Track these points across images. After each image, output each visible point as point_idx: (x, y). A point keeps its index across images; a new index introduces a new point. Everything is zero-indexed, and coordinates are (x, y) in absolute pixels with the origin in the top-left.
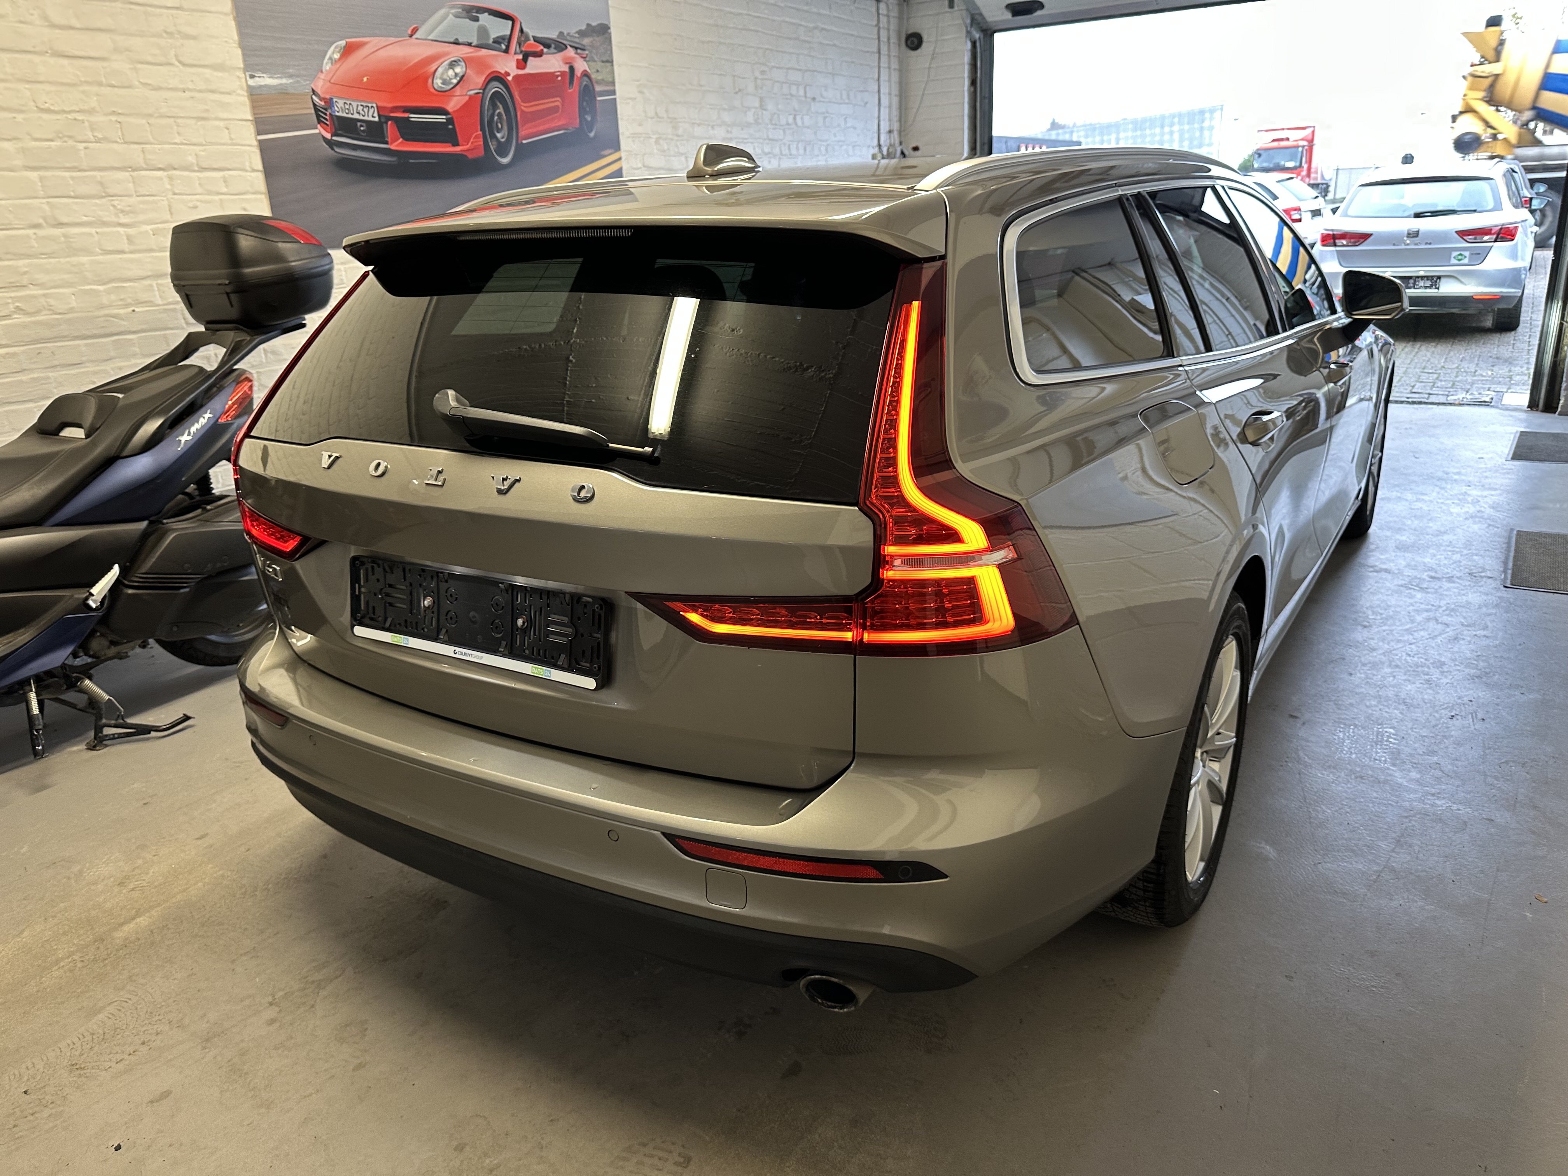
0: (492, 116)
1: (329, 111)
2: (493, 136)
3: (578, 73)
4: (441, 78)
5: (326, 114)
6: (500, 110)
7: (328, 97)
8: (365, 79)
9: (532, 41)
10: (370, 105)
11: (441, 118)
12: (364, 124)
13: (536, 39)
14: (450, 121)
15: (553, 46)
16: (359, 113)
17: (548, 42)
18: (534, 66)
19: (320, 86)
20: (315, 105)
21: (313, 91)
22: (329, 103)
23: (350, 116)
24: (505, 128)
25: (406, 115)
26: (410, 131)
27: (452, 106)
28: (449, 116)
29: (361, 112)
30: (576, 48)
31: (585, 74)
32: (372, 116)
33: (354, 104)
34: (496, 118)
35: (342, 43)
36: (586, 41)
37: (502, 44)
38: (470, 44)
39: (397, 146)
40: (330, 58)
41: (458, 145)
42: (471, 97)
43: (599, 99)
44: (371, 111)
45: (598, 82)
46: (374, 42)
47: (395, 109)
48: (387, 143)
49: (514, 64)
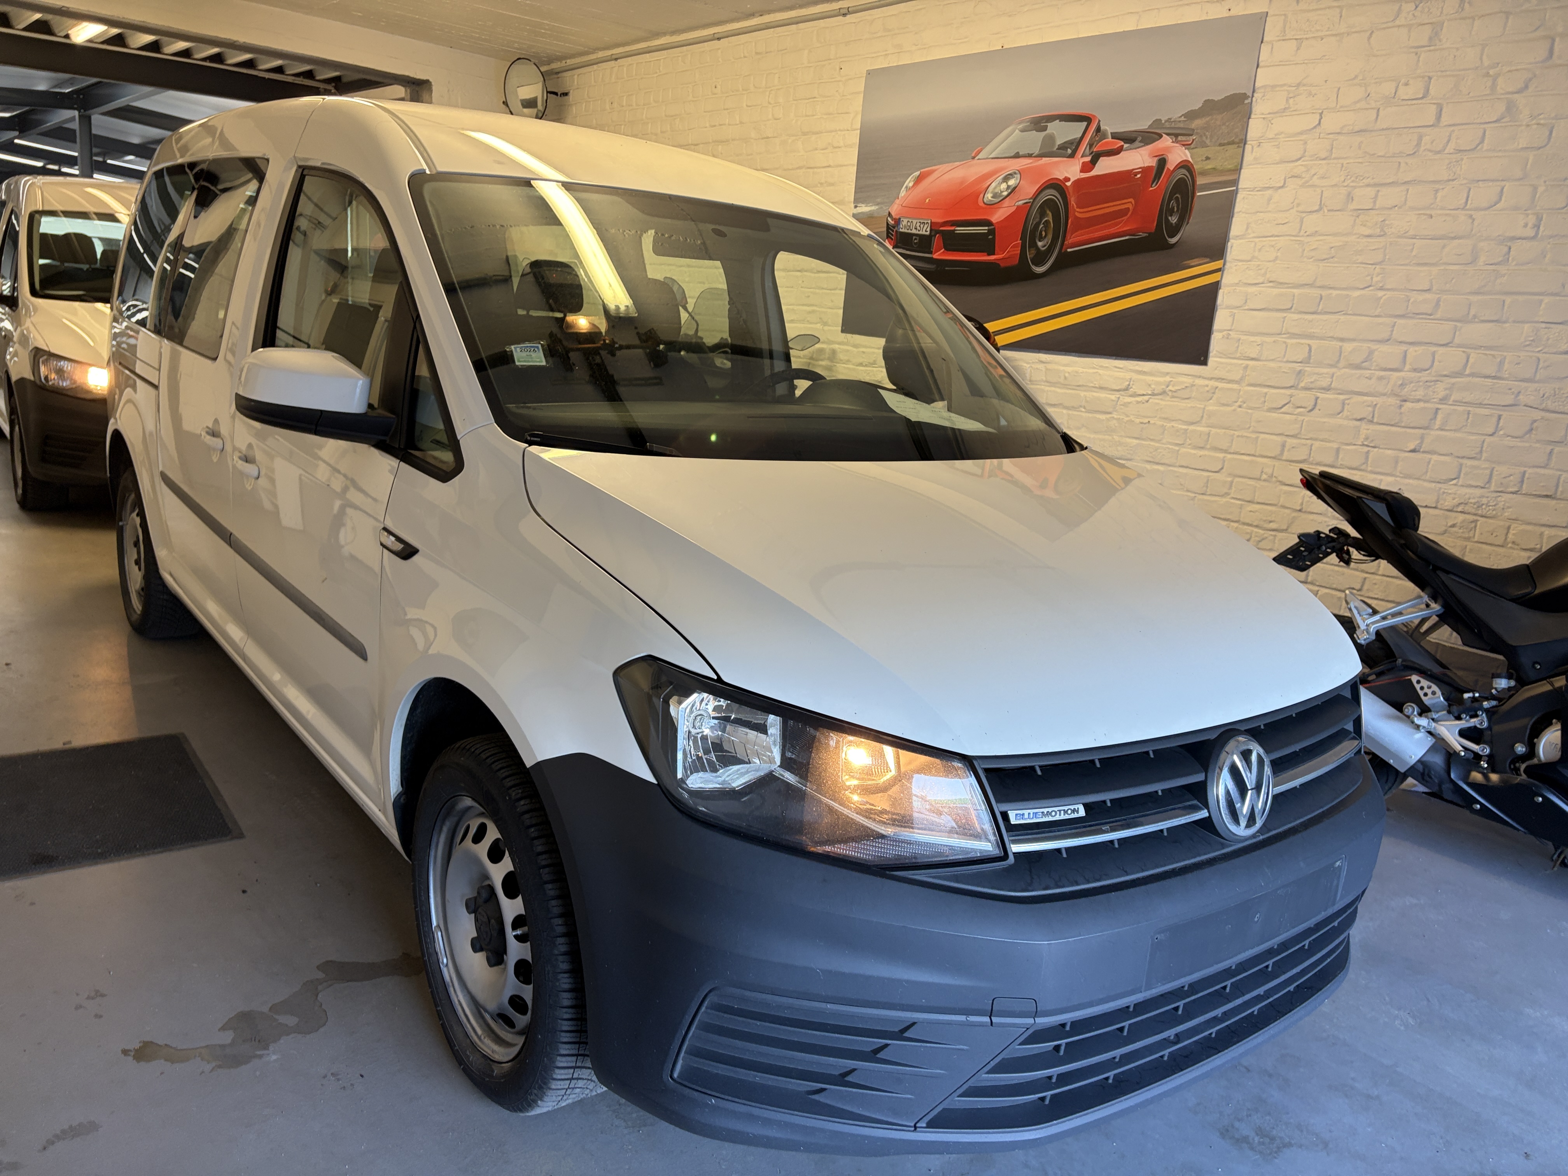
0: (1038, 224)
1: (896, 228)
2: (1033, 245)
3: (1171, 165)
4: (992, 193)
5: (893, 231)
6: (1049, 217)
7: (898, 217)
8: (927, 201)
9: (1110, 139)
10: (926, 222)
11: (983, 229)
12: (918, 238)
13: (1115, 136)
14: (992, 232)
15: (1139, 139)
16: (916, 229)
17: (1134, 135)
18: (1106, 166)
19: (895, 210)
20: (888, 224)
21: (889, 213)
22: (898, 222)
23: (909, 231)
24: (1050, 236)
25: (953, 228)
26: (953, 242)
27: (996, 217)
28: (992, 227)
29: (918, 228)
30: (1176, 135)
31: (1185, 165)
32: (925, 231)
33: (915, 222)
34: (1042, 226)
35: (917, 173)
36: (1197, 123)
37: (1069, 149)
38: (1030, 156)
39: (939, 255)
40: (906, 187)
41: (994, 254)
42: (1018, 207)
43: (1198, 194)
44: (926, 226)
45: (1204, 173)
46: (942, 168)
47: (945, 224)
48: (931, 253)
49: (1078, 168)
